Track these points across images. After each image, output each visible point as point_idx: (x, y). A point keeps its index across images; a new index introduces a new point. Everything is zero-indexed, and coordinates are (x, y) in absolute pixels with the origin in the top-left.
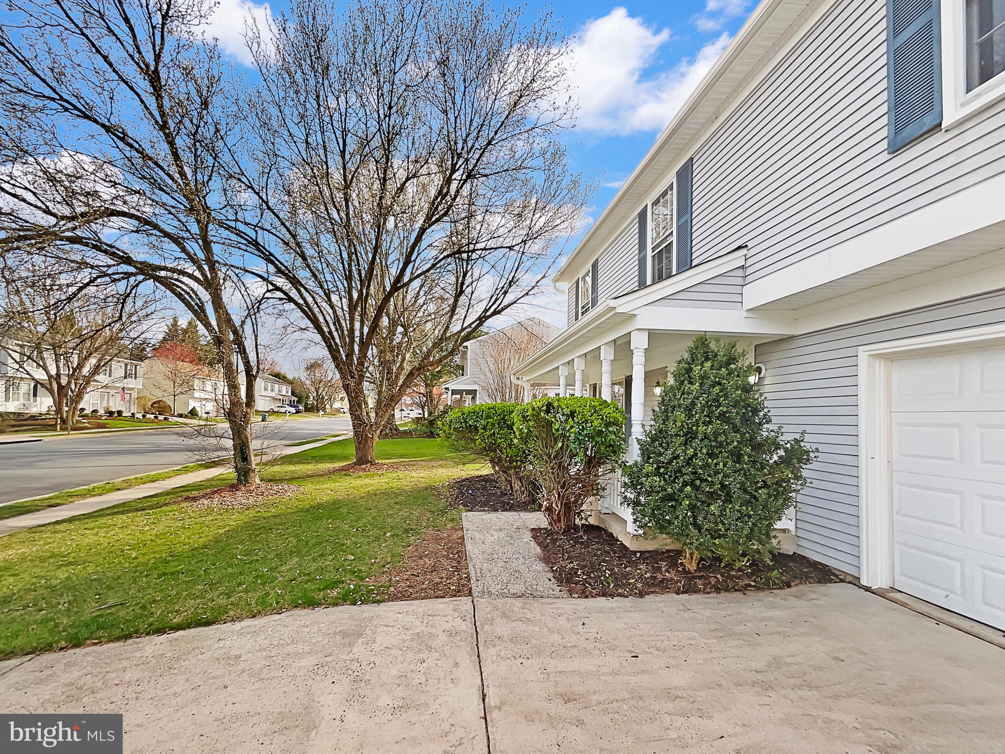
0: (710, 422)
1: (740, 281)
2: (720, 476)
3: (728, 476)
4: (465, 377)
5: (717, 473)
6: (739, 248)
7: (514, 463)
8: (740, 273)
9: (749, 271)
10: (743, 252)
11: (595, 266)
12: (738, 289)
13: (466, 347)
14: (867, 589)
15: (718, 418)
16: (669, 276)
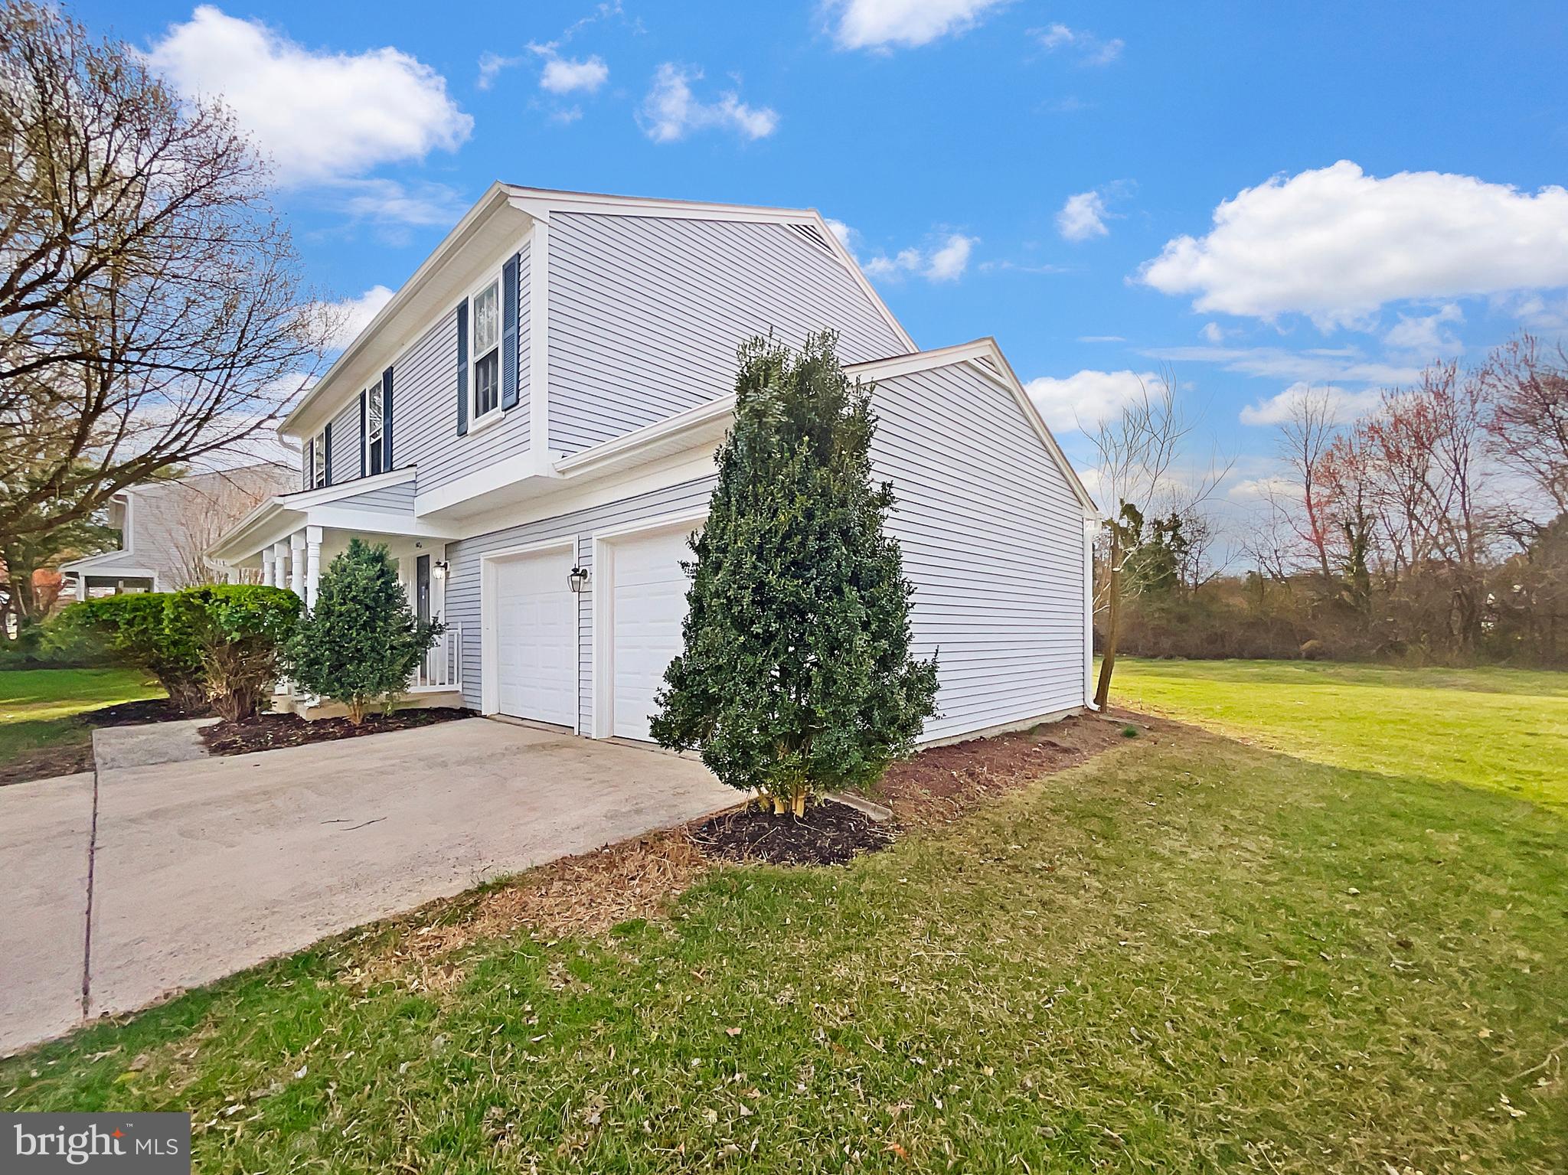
0: (345, 603)
1: (412, 493)
2: (354, 643)
3: (361, 642)
4: (122, 554)
5: (351, 640)
6: (409, 466)
7: (182, 664)
8: (413, 486)
9: (419, 485)
10: (414, 469)
11: (328, 429)
12: (410, 499)
13: (124, 498)
14: (485, 717)
15: (351, 600)
16: (379, 473)
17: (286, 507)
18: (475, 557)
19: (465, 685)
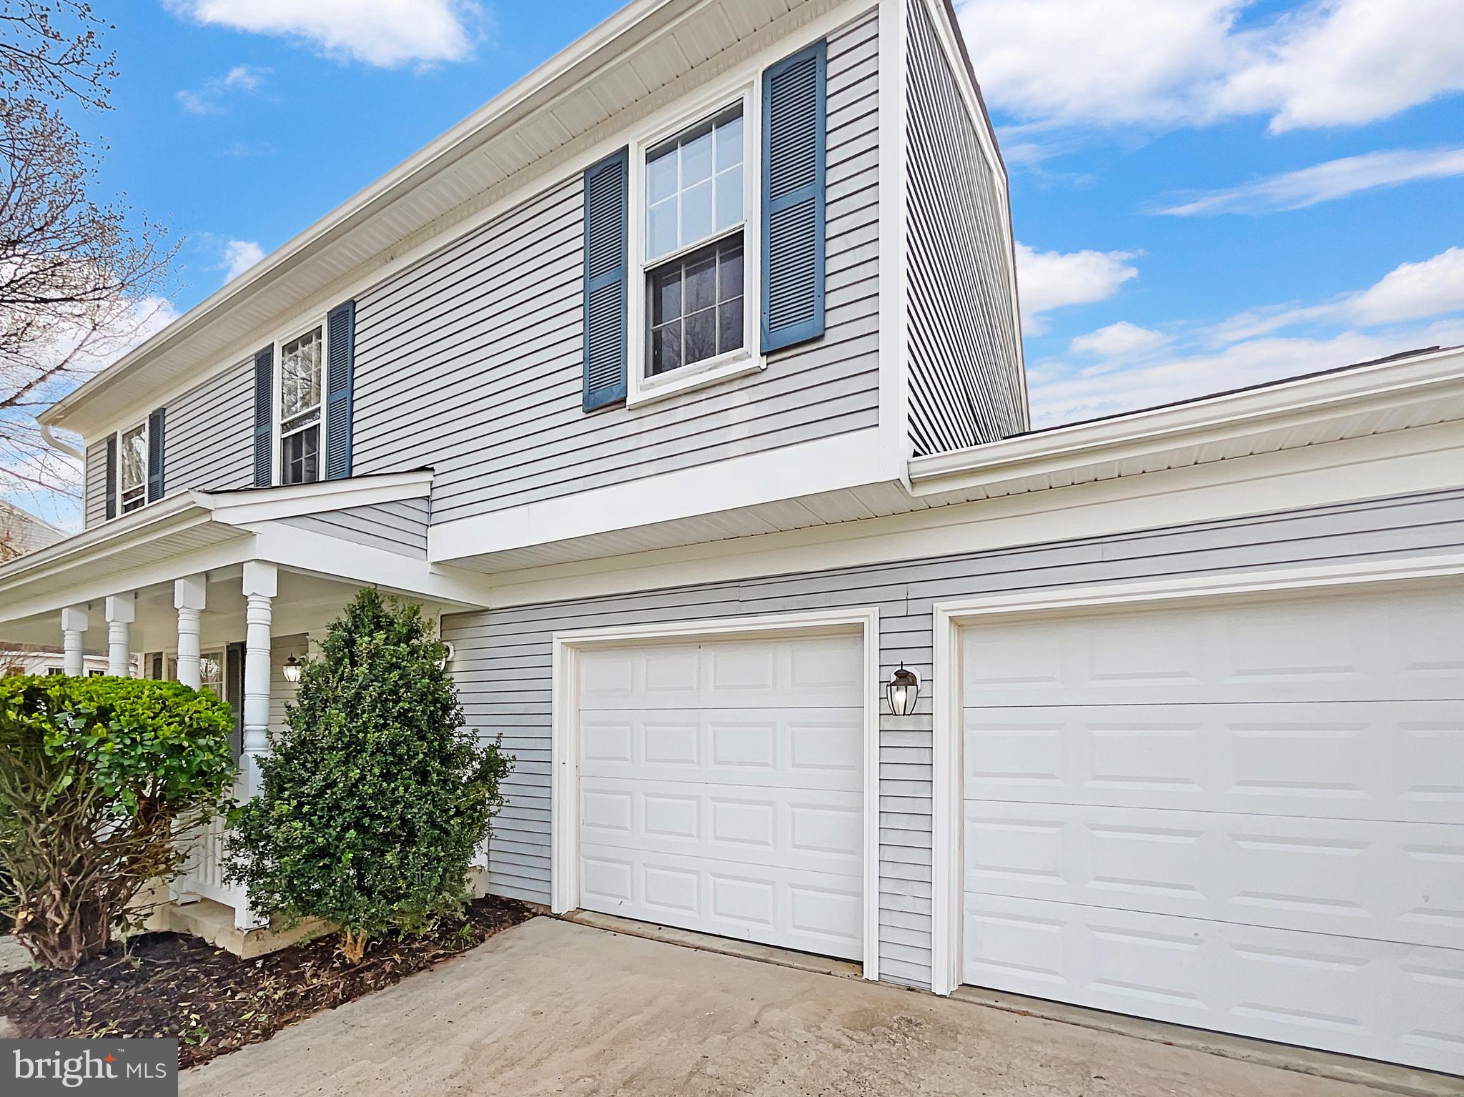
0: (385, 726)
1: (424, 518)
2: (400, 807)
3: (411, 806)
5: (395, 802)
8: (423, 505)
9: (437, 506)
10: (428, 476)
11: (157, 420)
12: (420, 530)
14: (558, 917)
15: (396, 719)
16: (313, 481)
17: (217, 517)
18: (543, 637)
19: (493, 856)
